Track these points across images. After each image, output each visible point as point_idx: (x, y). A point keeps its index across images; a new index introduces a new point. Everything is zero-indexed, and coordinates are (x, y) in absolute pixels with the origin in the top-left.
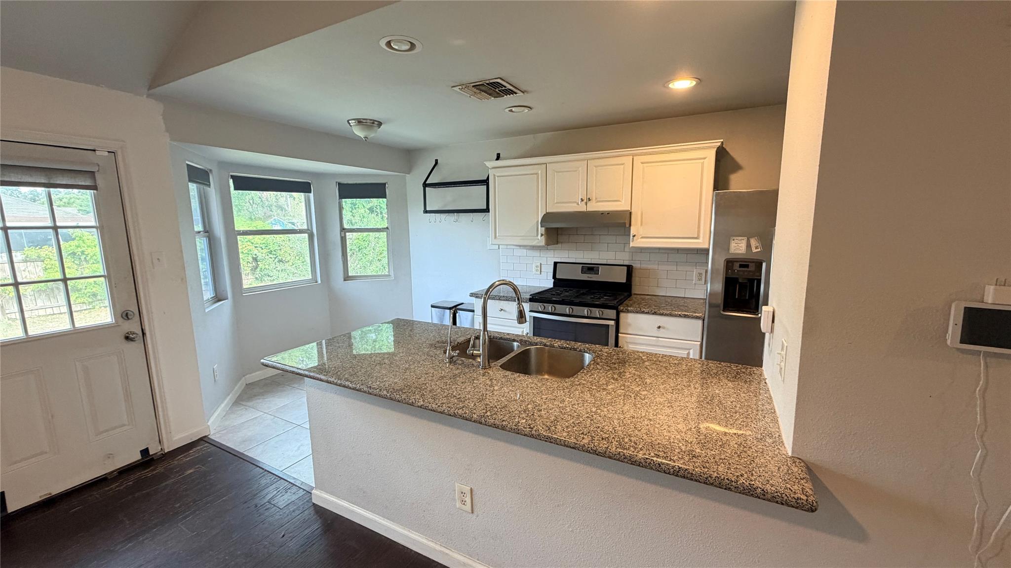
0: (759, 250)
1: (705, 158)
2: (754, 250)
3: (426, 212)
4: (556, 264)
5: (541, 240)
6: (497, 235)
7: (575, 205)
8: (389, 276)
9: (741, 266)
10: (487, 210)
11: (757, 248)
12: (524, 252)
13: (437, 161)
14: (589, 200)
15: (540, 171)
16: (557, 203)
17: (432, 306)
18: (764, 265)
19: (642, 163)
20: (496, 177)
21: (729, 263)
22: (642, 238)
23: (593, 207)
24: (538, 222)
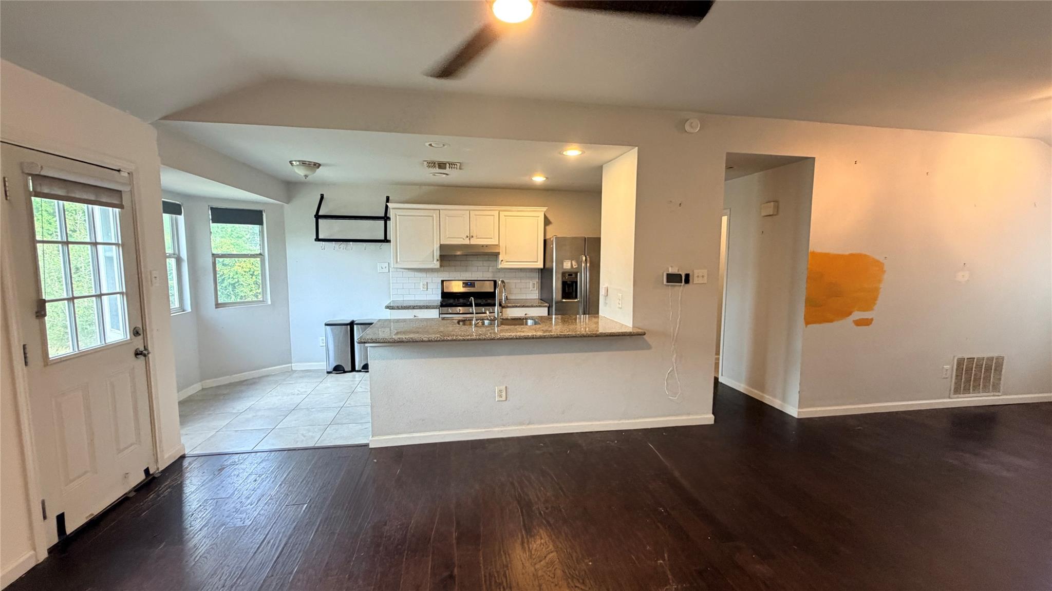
0: (576, 267)
1: (539, 217)
2: (574, 267)
3: (317, 239)
5: (436, 265)
6: (398, 260)
7: (462, 240)
8: (264, 301)
9: (569, 275)
10: (386, 240)
11: (575, 265)
12: (412, 274)
14: (472, 237)
15: (435, 215)
17: (327, 325)
18: (579, 274)
19: (505, 216)
20: (398, 216)
21: (563, 274)
22: (507, 262)
23: (474, 242)
24: (433, 251)
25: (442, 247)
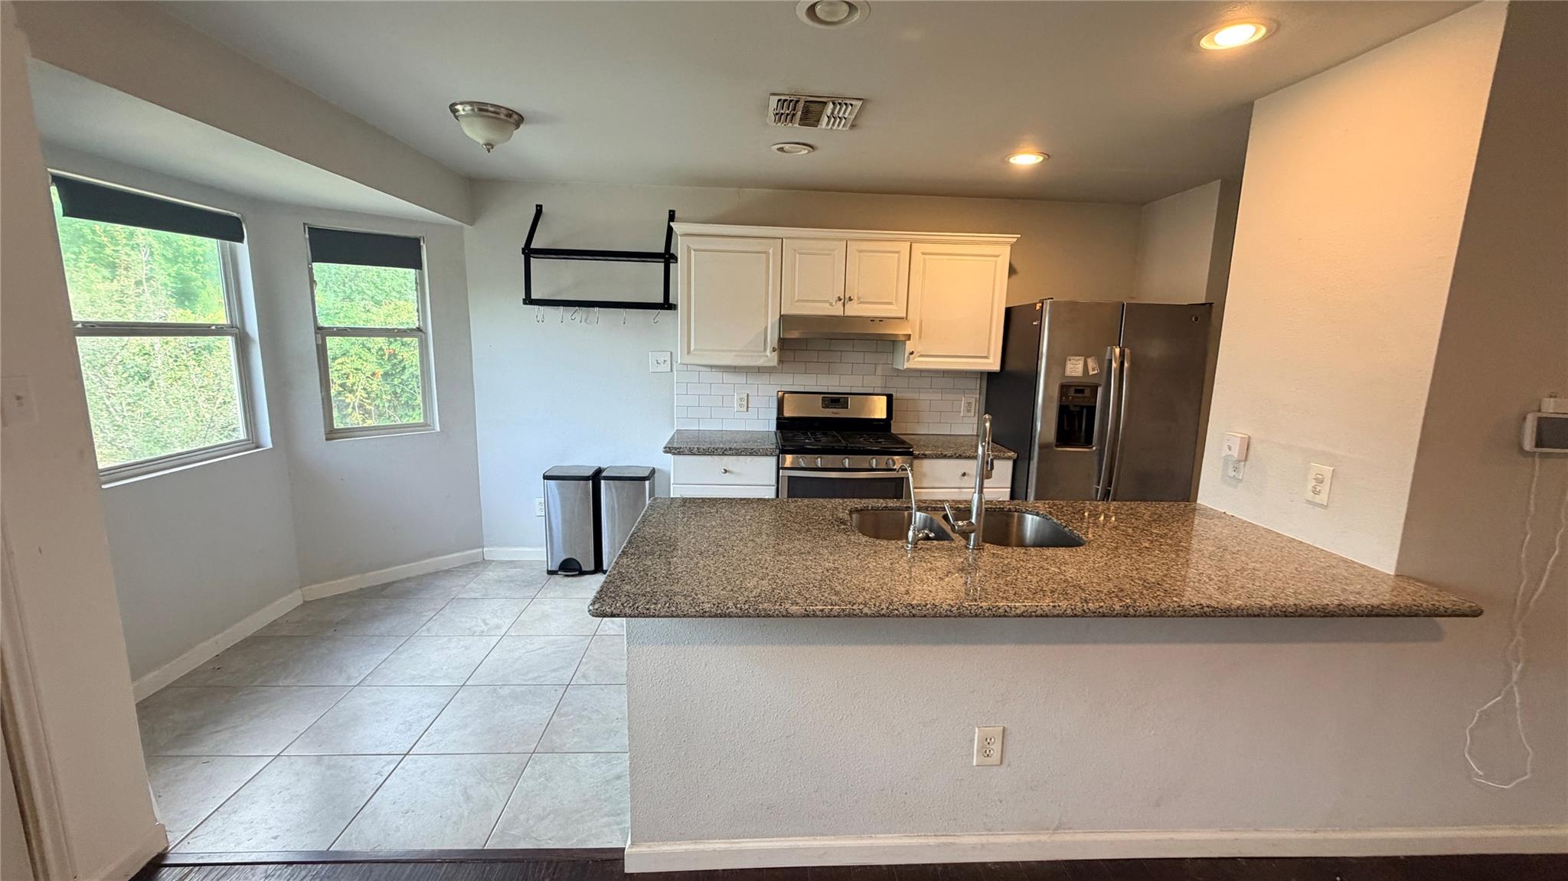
0: (1096, 372)
1: (998, 256)
2: (1091, 373)
3: (529, 300)
4: (783, 394)
5: (771, 358)
6: (693, 349)
7: (827, 305)
8: (426, 425)
9: (1077, 391)
10: (667, 305)
11: (1093, 370)
12: (718, 376)
14: (850, 299)
15: (773, 249)
16: (798, 301)
17: (546, 477)
18: (1100, 390)
19: (923, 254)
20: (693, 252)
21: (1064, 388)
22: (921, 356)
24: (766, 328)
25: (785, 321)
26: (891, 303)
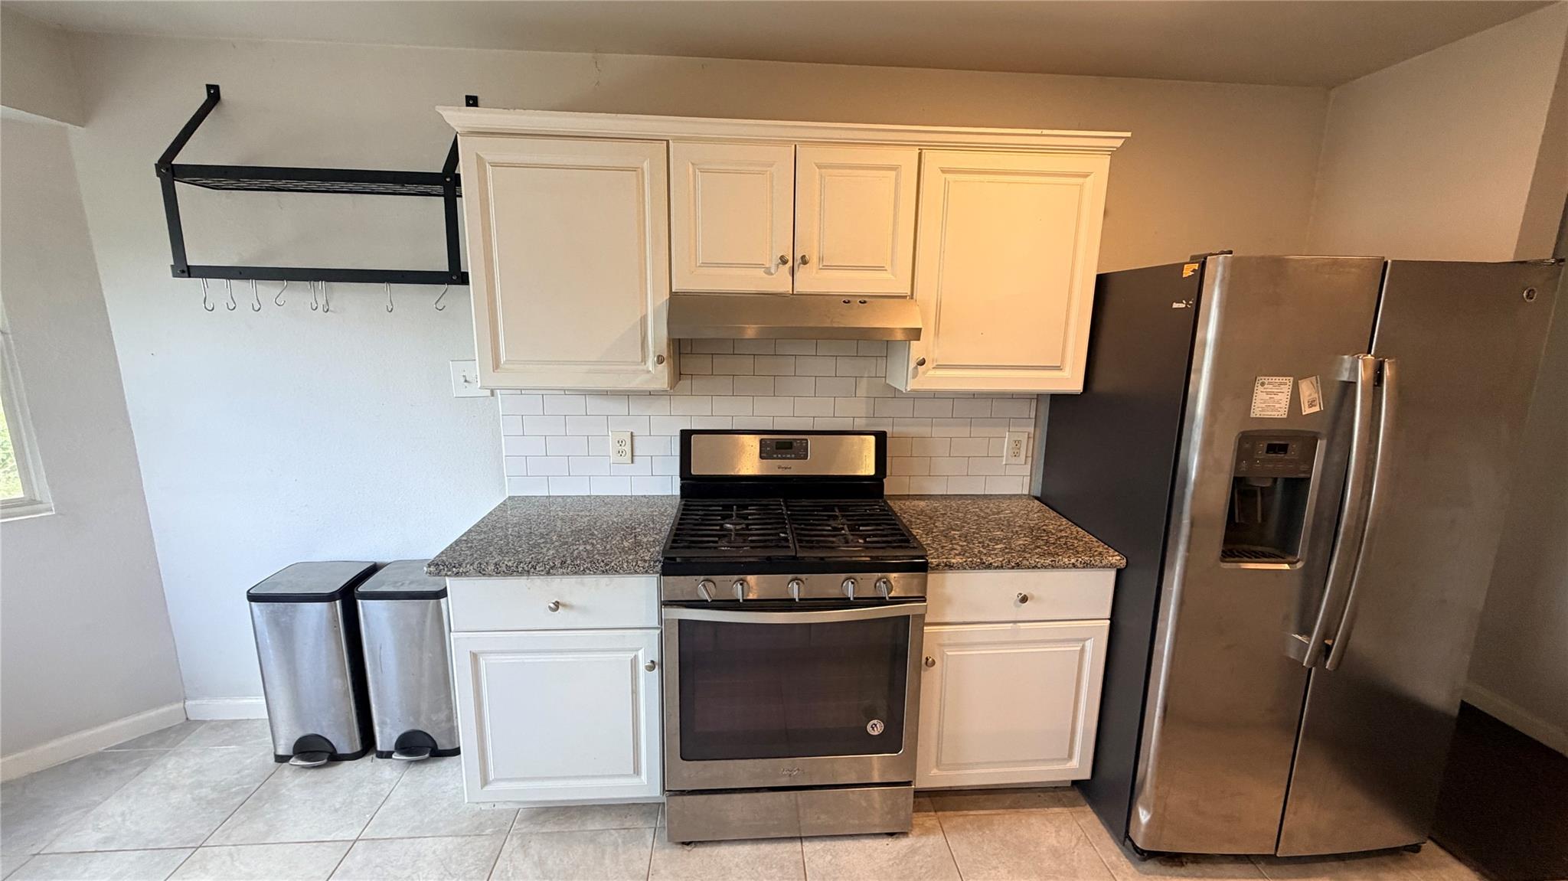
0: (1316, 409)
2: (1307, 410)
3: (183, 269)
4: (686, 436)
5: (658, 376)
6: (503, 359)
7: (761, 272)
8: (33, 502)
9: (1272, 448)
10: (456, 276)
11: (1311, 405)
12: (579, 402)
13: (214, 95)
14: (804, 261)
15: (649, 160)
16: (705, 265)
17: (253, 598)
18: (1328, 440)
19: (944, 171)
20: (489, 168)
21: (1246, 443)
22: (938, 367)
23: (810, 281)
24: (644, 319)
25: (681, 305)
26: (881, 269)
